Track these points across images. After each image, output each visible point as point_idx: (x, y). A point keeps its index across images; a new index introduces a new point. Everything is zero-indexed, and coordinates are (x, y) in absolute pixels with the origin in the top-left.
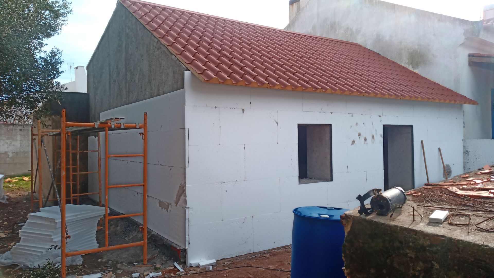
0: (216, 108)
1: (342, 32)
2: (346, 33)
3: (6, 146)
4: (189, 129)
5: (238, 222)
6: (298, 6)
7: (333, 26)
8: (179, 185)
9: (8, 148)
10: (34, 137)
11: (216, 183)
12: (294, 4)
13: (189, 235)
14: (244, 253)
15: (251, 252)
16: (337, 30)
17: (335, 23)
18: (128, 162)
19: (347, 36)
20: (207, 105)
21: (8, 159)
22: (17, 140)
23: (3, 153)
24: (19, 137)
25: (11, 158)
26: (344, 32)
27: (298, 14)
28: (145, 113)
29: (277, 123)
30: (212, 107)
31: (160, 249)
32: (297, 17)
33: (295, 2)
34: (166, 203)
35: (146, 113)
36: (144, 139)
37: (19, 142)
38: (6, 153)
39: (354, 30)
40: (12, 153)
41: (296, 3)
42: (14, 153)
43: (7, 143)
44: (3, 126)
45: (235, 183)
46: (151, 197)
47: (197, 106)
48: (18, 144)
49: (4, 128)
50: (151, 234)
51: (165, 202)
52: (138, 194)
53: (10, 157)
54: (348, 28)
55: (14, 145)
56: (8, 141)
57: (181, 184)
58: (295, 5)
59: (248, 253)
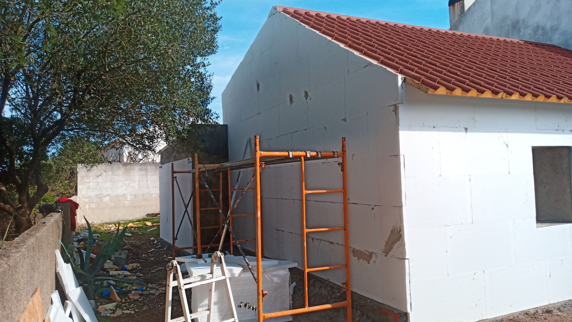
0: (434, 127)
1: (529, 32)
2: (535, 33)
3: (124, 188)
4: (404, 156)
5: (467, 278)
6: (461, 7)
7: (515, 26)
8: (391, 229)
9: (126, 189)
10: (175, 175)
11: (439, 226)
12: (456, 4)
13: (410, 295)
14: (475, 319)
15: (484, 319)
16: (522, 31)
17: (518, 22)
18: (295, 201)
19: (538, 36)
20: (424, 124)
21: (126, 202)
22: (135, 181)
23: (121, 196)
24: (137, 178)
25: (129, 201)
26: (532, 32)
27: (462, 15)
28: (343, 138)
29: (507, 146)
30: (430, 127)
31: (360, 311)
32: (461, 20)
33: (457, 2)
34: (366, 252)
35: (345, 138)
36: (343, 170)
37: (138, 183)
38: (124, 195)
39: (548, 27)
40: (131, 195)
41: (459, 2)
42: (133, 195)
43: (126, 184)
44: (122, 166)
45: (461, 227)
46: (338, 244)
47: (412, 126)
48: (136, 185)
49: (122, 168)
50: (342, 291)
51: (363, 251)
52: (313, 240)
53: (128, 199)
54: (538, 27)
55: (132, 187)
56: (126, 182)
57: (395, 228)
58: (458, 5)
59: (480, 320)
